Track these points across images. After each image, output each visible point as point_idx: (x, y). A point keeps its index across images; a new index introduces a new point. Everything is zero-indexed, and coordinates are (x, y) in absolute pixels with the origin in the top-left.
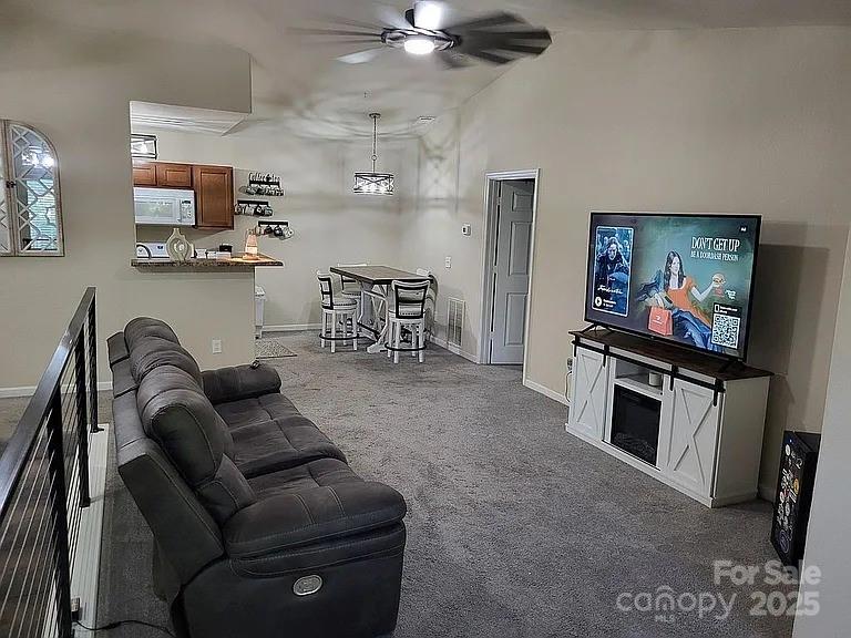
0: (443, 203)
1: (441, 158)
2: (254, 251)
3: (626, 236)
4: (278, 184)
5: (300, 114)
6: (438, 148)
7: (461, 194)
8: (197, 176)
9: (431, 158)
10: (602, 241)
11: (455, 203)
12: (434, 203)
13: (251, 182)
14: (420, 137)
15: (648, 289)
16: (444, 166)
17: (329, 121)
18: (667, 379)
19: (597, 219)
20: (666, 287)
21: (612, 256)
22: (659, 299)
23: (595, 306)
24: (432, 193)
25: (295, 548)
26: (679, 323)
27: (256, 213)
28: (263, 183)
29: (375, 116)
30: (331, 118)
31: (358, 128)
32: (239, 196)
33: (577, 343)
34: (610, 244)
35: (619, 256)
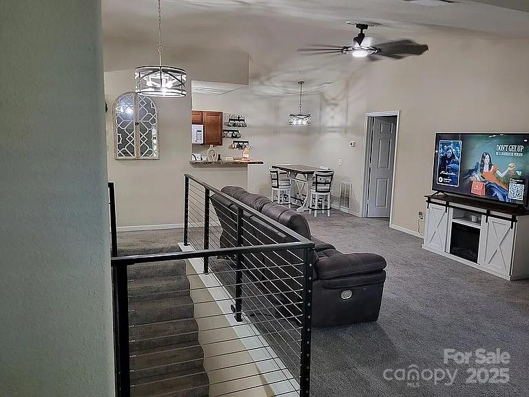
0: (338, 129)
1: (336, 105)
2: (248, 156)
3: (457, 145)
4: (244, 120)
5: (262, 83)
6: (334, 99)
7: (349, 124)
8: (205, 116)
9: (329, 105)
10: (443, 148)
11: (344, 130)
12: (330, 129)
13: (230, 120)
14: (322, 93)
15: (471, 172)
16: (337, 109)
17: (275, 86)
18: (484, 217)
19: (439, 137)
20: (482, 171)
21: (449, 155)
22: (478, 177)
23: (438, 182)
24: (330, 124)
25: (345, 276)
26: (489, 189)
27: (233, 137)
28: (236, 120)
29: (301, 83)
30: (276, 85)
31: (290, 89)
32: (225, 127)
33: (429, 201)
34: (448, 149)
35: (453, 156)
